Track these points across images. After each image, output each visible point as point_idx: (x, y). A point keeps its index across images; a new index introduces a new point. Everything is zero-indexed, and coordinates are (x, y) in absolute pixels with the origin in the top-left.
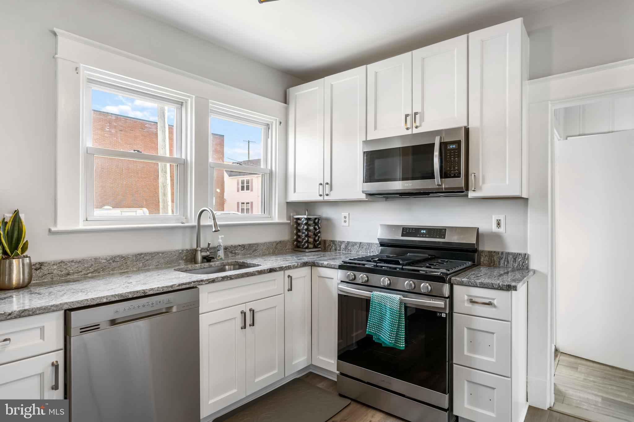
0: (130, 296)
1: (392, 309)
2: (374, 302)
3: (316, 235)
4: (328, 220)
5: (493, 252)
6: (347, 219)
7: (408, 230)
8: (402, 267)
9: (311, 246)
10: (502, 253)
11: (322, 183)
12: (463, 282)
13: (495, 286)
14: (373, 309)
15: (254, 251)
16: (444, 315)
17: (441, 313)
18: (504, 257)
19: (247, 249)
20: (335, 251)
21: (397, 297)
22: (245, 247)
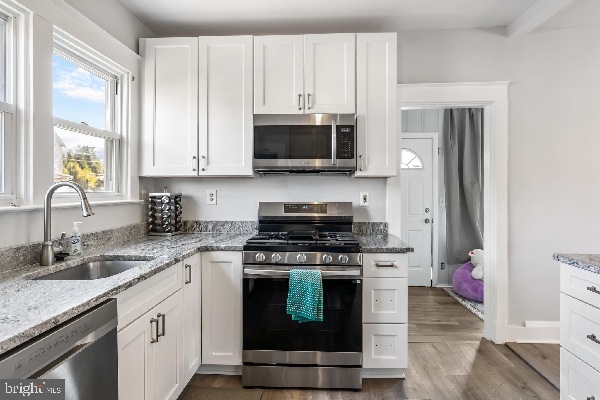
0: (37, 333)
1: (314, 284)
2: (293, 280)
3: (177, 216)
4: (189, 198)
5: (362, 223)
6: (214, 197)
7: (290, 206)
8: (288, 242)
9: (173, 228)
10: (369, 223)
11: (196, 156)
12: (372, 250)
13: (397, 250)
14: (292, 288)
15: (108, 240)
16: (359, 281)
17: (357, 280)
18: (370, 227)
19: (101, 239)
20: (199, 233)
21: (318, 271)
22: (99, 236)
